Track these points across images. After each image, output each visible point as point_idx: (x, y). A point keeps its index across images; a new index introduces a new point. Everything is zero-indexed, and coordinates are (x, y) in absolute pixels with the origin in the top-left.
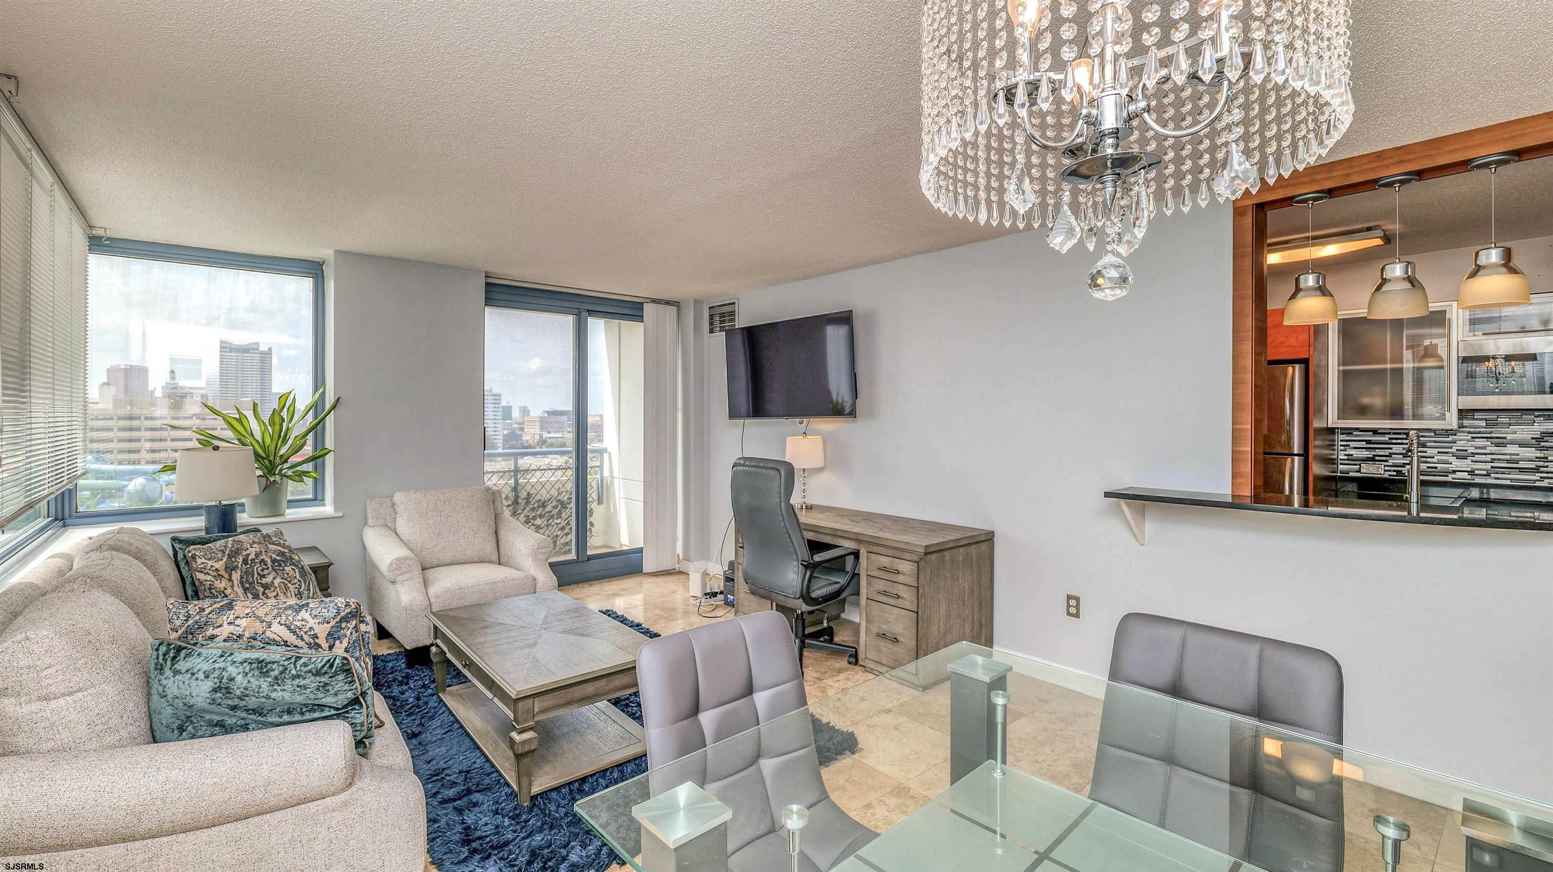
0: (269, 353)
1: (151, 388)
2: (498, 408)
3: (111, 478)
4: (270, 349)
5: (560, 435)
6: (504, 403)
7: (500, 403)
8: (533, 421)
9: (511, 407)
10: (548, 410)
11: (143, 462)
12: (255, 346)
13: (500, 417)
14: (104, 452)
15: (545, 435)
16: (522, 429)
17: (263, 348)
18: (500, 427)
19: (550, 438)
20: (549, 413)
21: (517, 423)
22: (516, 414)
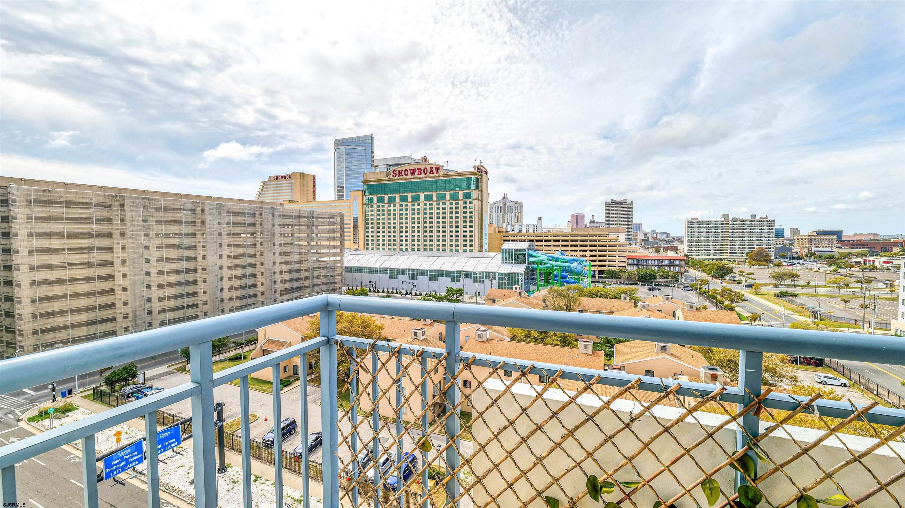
0: (632, 204)
1: (585, 223)
2: (772, 229)
3: (566, 262)
4: (632, 201)
5: (830, 250)
6: (777, 226)
7: (774, 226)
8: (803, 239)
9: (783, 229)
10: (817, 230)
11: (579, 255)
12: (625, 201)
13: (774, 236)
14: (564, 251)
15: (813, 249)
16: (792, 244)
17: (629, 201)
18: (773, 242)
19: (818, 251)
20: (818, 233)
21: (787, 240)
22: (787, 234)
